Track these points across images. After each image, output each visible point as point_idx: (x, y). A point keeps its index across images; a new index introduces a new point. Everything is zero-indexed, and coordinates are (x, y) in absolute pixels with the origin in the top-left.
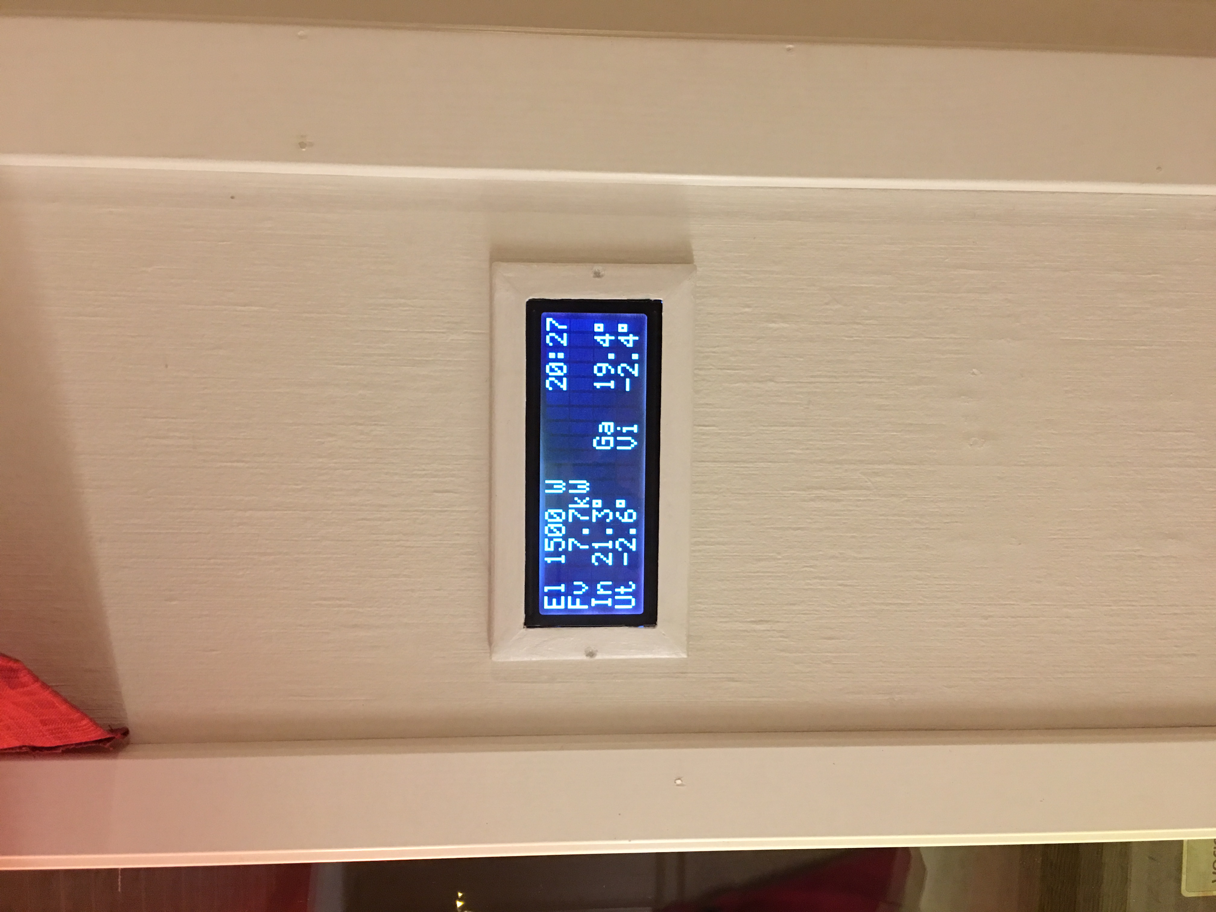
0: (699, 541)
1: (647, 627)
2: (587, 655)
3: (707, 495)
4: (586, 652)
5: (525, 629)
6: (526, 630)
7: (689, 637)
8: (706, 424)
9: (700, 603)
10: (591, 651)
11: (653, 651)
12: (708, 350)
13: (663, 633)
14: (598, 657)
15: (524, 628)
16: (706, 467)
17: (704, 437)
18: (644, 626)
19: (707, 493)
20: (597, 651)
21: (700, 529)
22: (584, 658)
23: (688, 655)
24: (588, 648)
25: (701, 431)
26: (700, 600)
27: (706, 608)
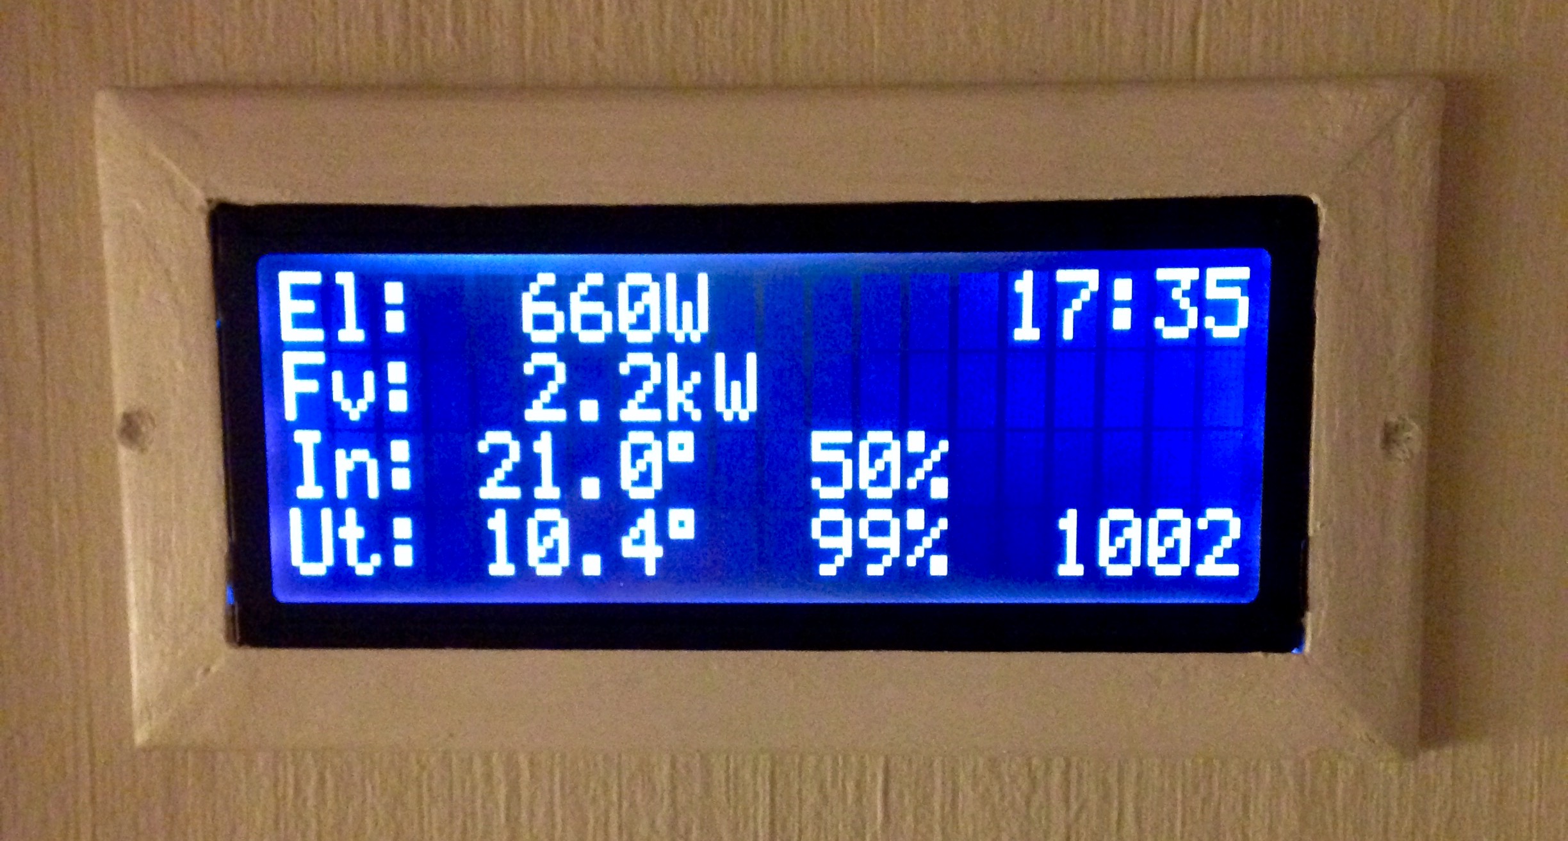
0: (518, 776)
1: (230, 614)
2: (127, 417)
3: (666, 802)
4: (139, 413)
5: (205, 204)
6: (201, 209)
7: (206, 752)
8: (893, 795)
9: (322, 780)
10: (143, 429)
11: (151, 637)
12: (1129, 796)
13: (214, 669)
14: (124, 454)
15: (209, 201)
16: (756, 795)
17: (850, 786)
18: (233, 607)
19: (674, 802)
20: (143, 450)
21: (557, 779)
22: (119, 409)
23: (148, 750)
24: (152, 419)
25: (869, 778)
26: (330, 784)
27: (305, 800)
